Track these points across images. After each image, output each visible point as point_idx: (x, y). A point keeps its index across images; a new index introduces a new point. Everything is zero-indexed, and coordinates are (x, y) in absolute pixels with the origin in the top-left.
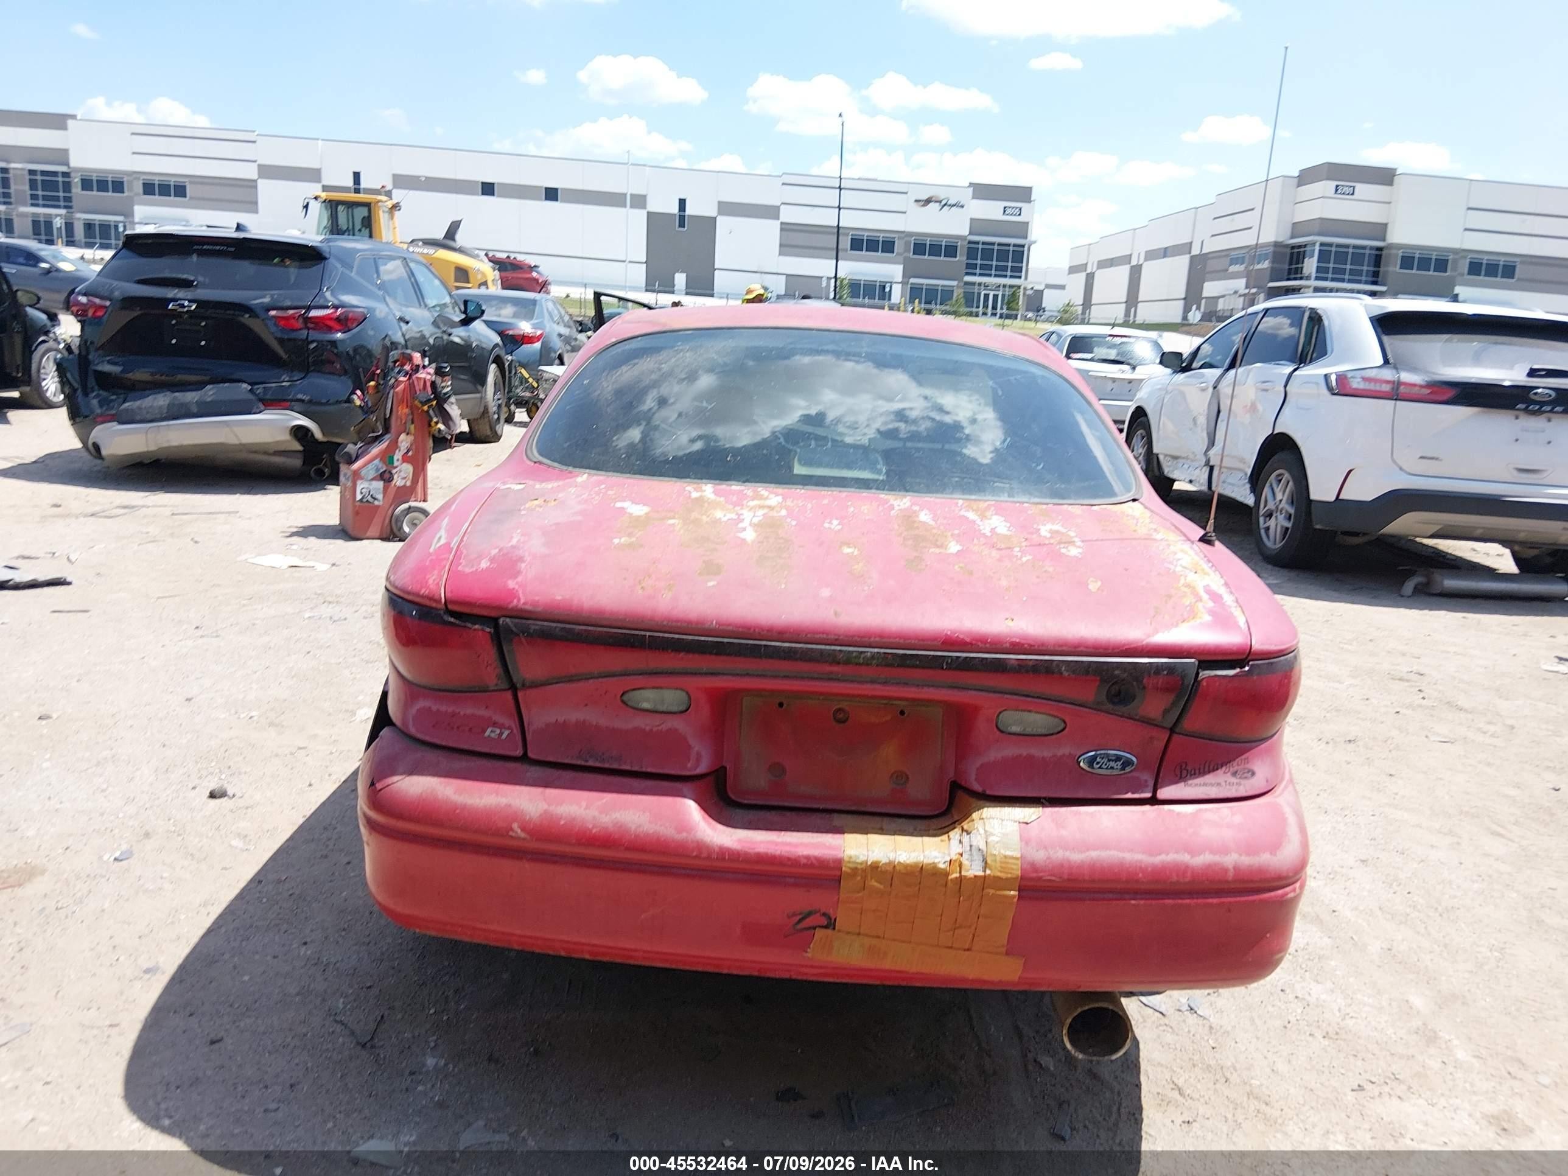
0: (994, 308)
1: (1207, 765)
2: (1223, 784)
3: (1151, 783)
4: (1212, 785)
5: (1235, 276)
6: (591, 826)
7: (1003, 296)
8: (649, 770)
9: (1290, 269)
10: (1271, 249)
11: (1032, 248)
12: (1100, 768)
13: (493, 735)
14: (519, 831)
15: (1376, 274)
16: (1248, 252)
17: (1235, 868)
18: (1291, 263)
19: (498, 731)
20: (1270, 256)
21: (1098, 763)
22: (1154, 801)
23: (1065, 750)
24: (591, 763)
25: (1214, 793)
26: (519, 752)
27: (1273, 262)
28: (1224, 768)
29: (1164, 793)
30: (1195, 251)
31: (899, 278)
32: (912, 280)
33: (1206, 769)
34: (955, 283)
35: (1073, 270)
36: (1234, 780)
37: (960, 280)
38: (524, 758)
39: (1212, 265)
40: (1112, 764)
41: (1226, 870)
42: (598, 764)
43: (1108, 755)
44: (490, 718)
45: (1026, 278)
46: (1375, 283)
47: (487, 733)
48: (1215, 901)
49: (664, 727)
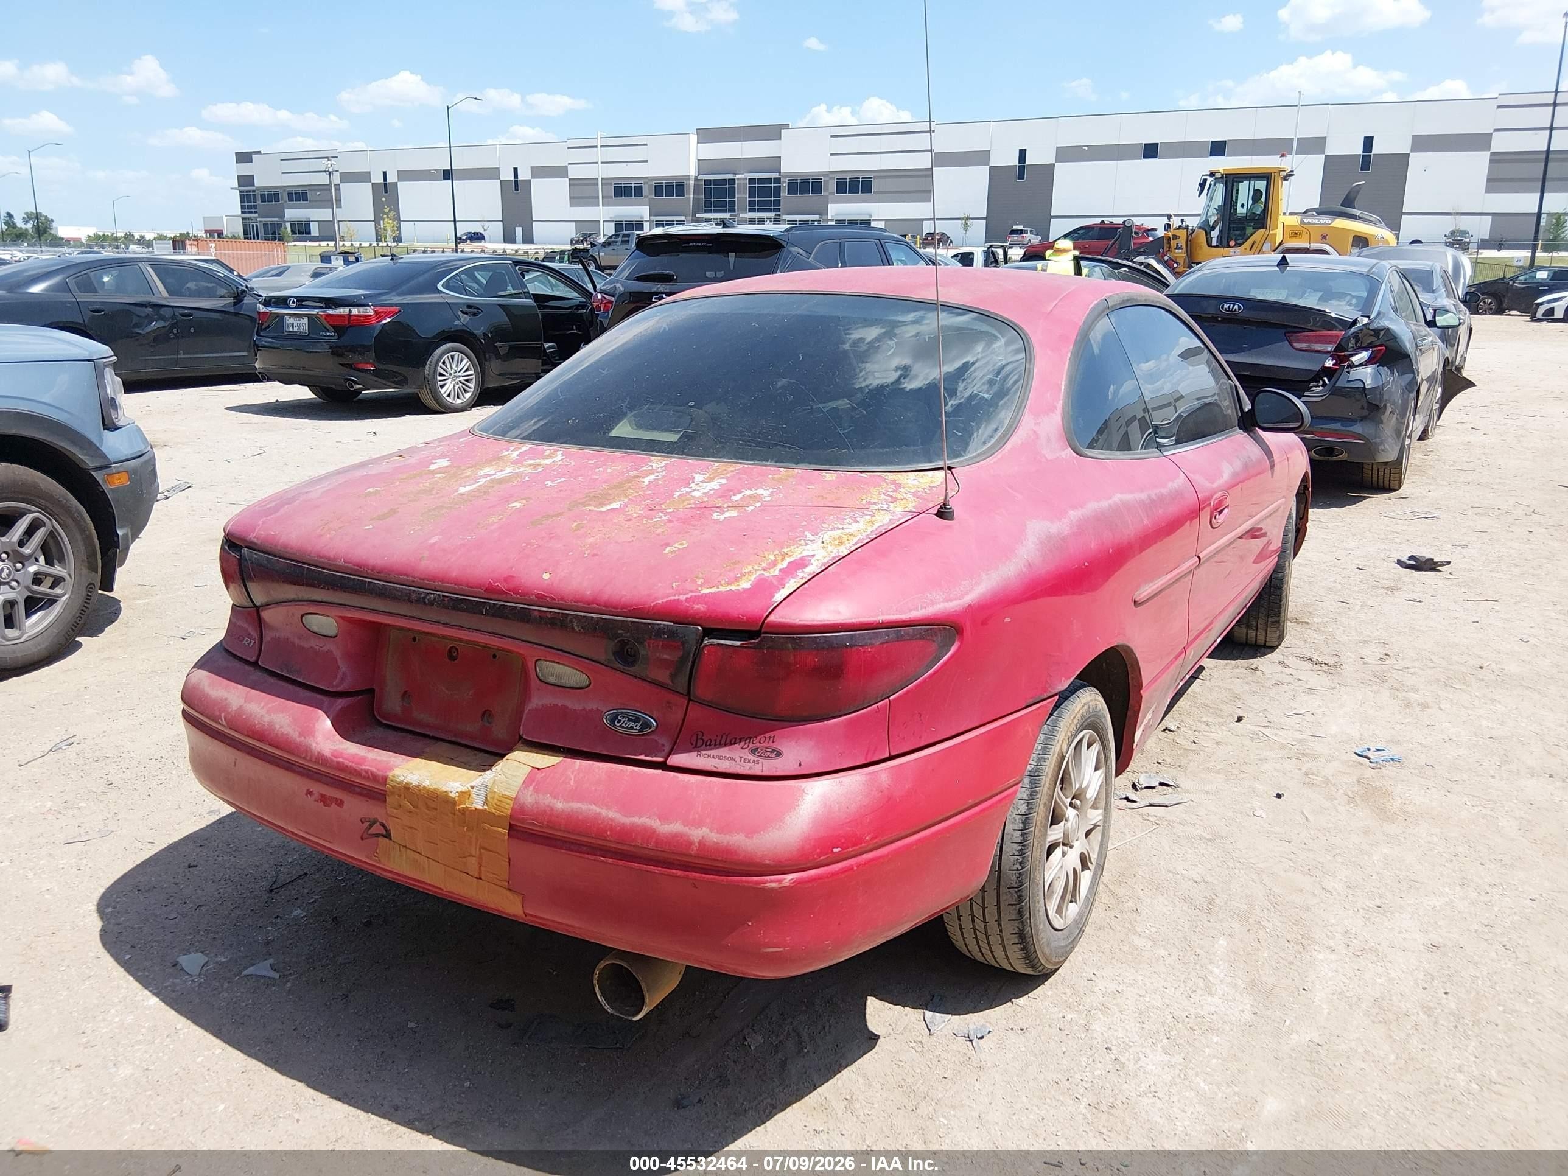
1: (725, 736)
2: (738, 759)
3: (667, 749)
4: (725, 758)
8: (311, 683)
12: (620, 726)
17: (700, 843)
19: (249, 641)
21: (619, 721)
22: (663, 766)
23: (591, 705)
24: (283, 672)
25: (724, 766)
26: (253, 659)
28: (742, 743)
29: (677, 759)
33: (723, 742)
36: (752, 757)
38: (256, 665)
40: (632, 724)
41: (690, 844)
42: (289, 674)
43: (627, 714)
47: (242, 642)
48: (679, 873)
49: (325, 649)
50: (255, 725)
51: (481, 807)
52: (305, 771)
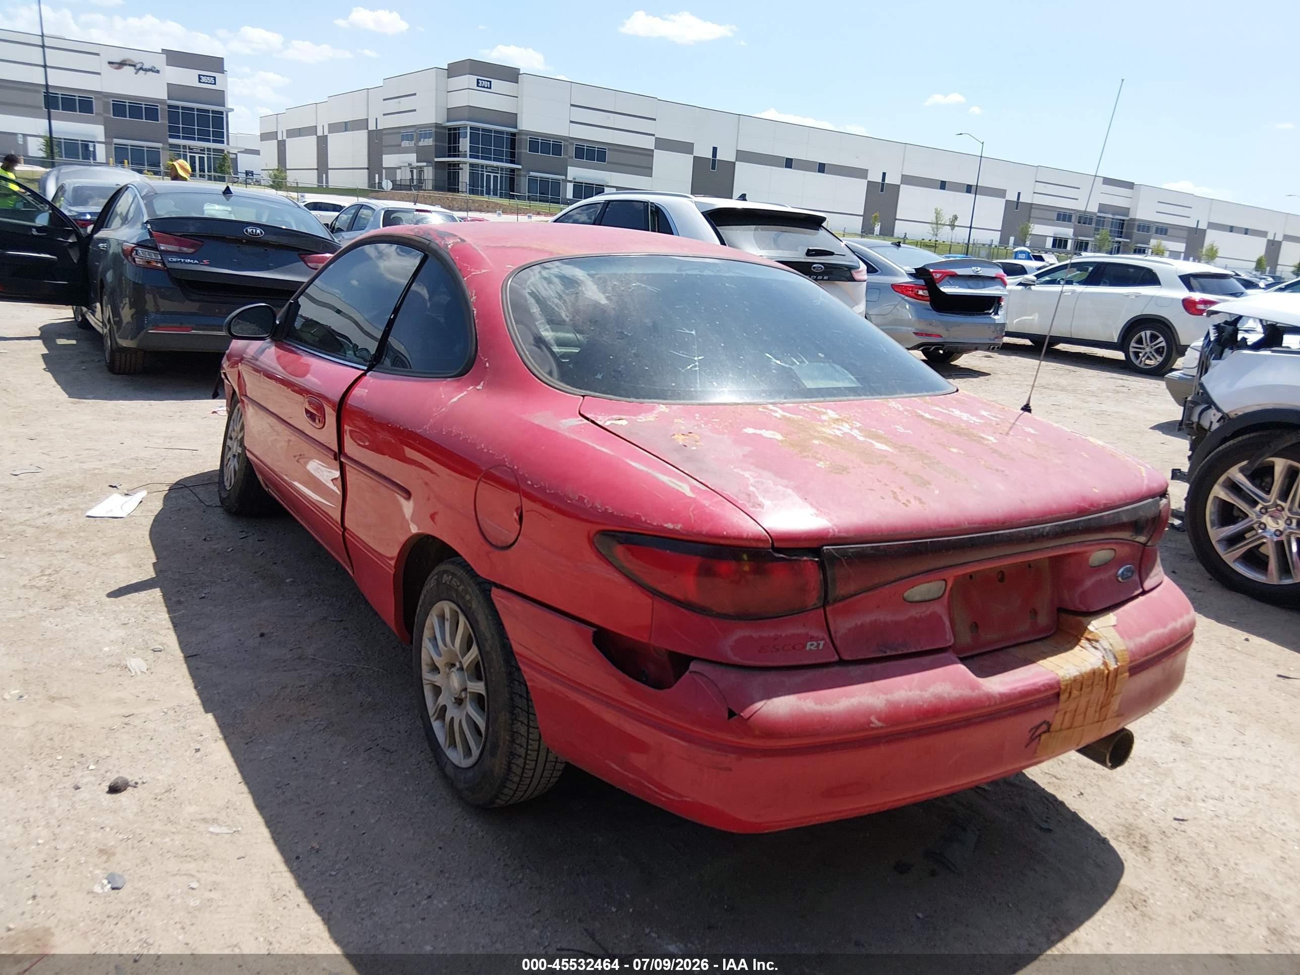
0: (202, 170)
3: (1138, 581)
5: (406, 151)
6: (921, 703)
7: (209, 158)
8: (927, 648)
9: (449, 148)
10: (434, 130)
11: (230, 114)
13: (812, 648)
14: (877, 722)
15: (513, 155)
16: (415, 132)
18: (449, 143)
19: (815, 644)
20: (434, 135)
21: (1124, 575)
22: (1144, 593)
24: (889, 653)
26: (836, 658)
27: (436, 140)
29: (1148, 585)
30: (372, 127)
31: (102, 138)
32: (116, 141)
34: (160, 145)
35: (265, 137)
37: (164, 142)
38: (842, 662)
39: (387, 140)
40: (1128, 574)
42: (893, 653)
43: (1126, 568)
44: (808, 634)
45: (228, 144)
46: (513, 162)
47: (808, 648)
49: (928, 612)
50: (922, 706)
51: (1116, 666)
52: (982, 719)
